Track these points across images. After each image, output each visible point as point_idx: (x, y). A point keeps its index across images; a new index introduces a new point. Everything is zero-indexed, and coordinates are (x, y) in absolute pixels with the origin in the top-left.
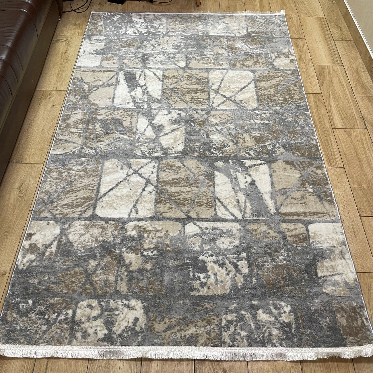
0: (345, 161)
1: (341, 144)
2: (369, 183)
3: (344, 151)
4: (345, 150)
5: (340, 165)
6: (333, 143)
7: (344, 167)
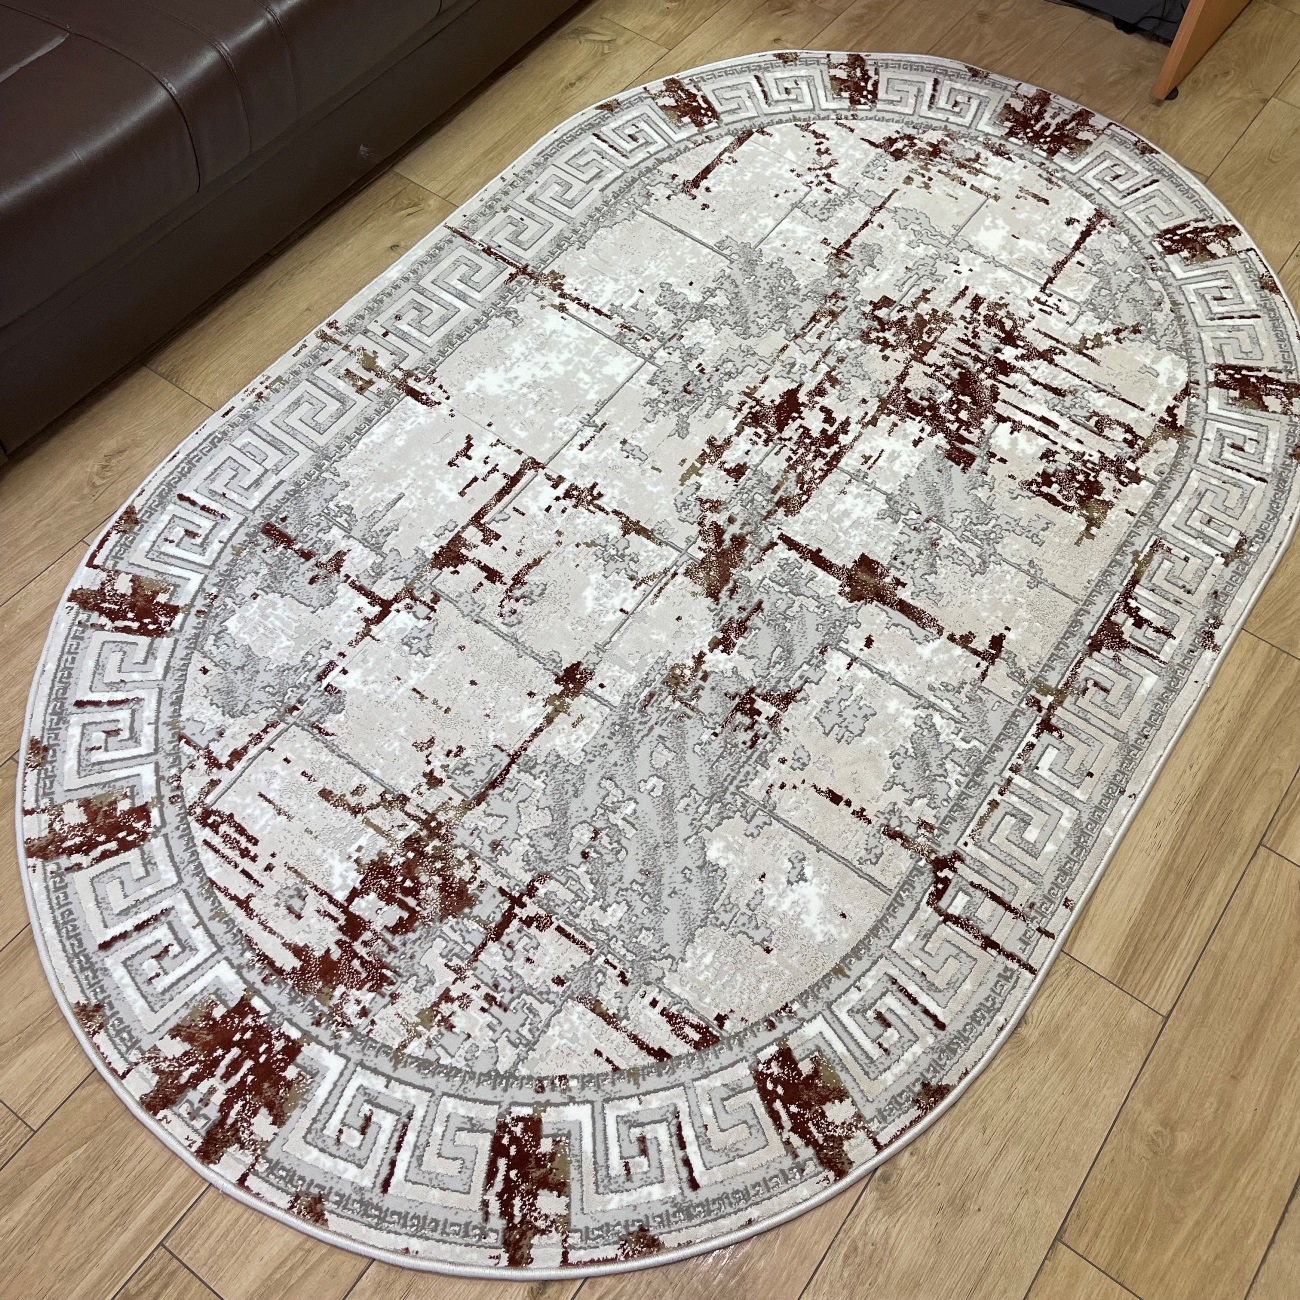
0: (1195, 996)
1: (1239, 925)
2: (1211, 1142)
3: (1225, 956)
4: (1234, 955)
5: (1159, 998)
6: (1211, 900)
7: (1167, 1018)
